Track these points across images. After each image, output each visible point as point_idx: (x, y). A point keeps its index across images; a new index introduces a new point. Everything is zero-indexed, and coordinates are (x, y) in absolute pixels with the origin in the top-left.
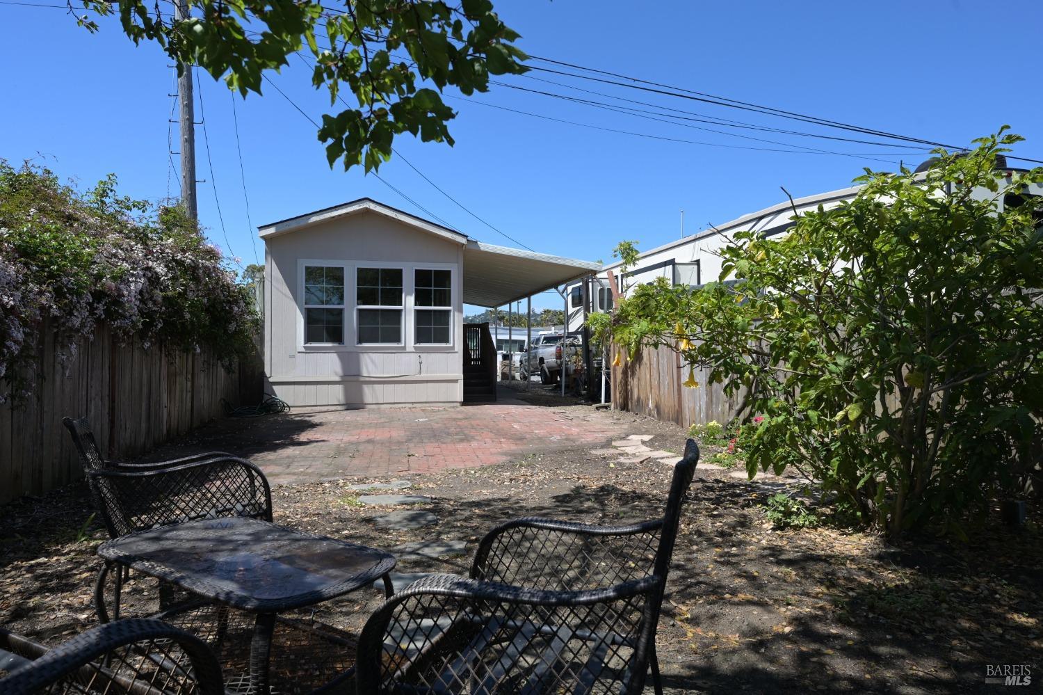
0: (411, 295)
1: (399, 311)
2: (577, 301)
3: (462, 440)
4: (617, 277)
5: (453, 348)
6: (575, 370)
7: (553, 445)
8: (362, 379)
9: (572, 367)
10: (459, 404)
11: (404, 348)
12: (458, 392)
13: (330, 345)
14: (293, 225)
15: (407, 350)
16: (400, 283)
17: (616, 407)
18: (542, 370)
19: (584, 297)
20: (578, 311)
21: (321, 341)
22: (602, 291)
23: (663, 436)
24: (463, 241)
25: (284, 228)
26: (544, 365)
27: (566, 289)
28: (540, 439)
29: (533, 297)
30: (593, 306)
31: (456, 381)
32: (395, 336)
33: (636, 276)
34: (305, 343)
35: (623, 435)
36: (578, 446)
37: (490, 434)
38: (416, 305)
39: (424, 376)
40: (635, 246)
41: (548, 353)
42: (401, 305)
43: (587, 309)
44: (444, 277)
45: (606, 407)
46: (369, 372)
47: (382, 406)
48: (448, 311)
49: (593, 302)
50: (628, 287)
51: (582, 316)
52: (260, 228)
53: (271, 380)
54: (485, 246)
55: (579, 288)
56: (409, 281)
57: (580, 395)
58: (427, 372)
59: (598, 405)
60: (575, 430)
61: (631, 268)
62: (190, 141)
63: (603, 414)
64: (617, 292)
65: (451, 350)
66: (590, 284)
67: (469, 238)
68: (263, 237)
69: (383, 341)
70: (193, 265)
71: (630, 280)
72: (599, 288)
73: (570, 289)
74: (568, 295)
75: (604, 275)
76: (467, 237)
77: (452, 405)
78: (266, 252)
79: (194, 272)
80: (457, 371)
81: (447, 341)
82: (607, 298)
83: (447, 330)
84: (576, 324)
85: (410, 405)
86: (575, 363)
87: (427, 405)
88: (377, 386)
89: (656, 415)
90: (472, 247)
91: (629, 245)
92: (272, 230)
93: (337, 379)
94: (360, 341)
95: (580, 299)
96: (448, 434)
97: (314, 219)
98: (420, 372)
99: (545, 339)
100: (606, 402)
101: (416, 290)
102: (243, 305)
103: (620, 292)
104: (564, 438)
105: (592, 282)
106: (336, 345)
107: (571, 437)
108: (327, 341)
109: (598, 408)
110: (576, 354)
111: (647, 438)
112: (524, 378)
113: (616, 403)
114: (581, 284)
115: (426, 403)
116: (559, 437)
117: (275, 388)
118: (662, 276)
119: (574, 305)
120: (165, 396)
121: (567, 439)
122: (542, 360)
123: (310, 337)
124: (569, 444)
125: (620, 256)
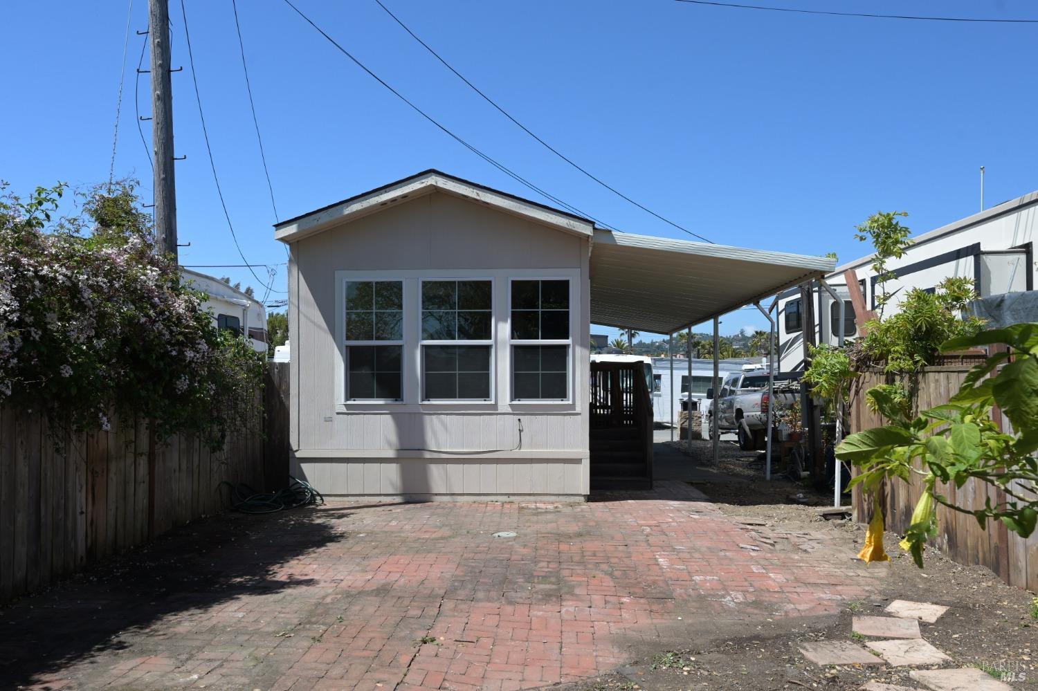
0: (506, 321)
1: (488, 348)
2: (793, 323)
3: (547, 597)
4: (863, 282)
5: (573, 406)
6: (791, 436)
7: (725, 621)
8: (428, 455)
9: (786, 430)
10: (582, 498)
11: (495, 406)
12: (581, 478)
13: (381, 402)
14: (325, 218)
15: (499, 411)
16: (487, 303)
17: (861, 519)
18: (740, 427)
19: (804, 316)
20: (795, 340)
21: (370, 396)
22: (835, 306)
23: (966, 608)
24: (587, 230)
25: (311, 223)
26: (743, 420)
27: (776, 303)
28: (701, 598)
29: (721, 318)
30: (821, 331)
31: (578, 461)
32: (481, 388)
33: (901, 278)
34: (347, 399)
35: (877, 598)
36: (778, 625)
37: (609, 582)
38: (513, 338)
39: (526, 452)
40: (902, 222)
41: (750, 402)
42: (489, 338)
43: (810, 338)
44: (559, 291)
45: (842, 515)
46: (438, 444)
47: (459, 498)
48: (565, 347)
49: (820, 324)
50: (887, 297)
51: (802, 347)
52: (278, 226)
53: (298, 455)
54: (624, 238)
55: (797, 301)
56: (502, 299)
57: (798, 478)
58: (531, 446)
59: (828, 509)
60: (776, 578)
61: (892, 264)
62: (165, 99)
63: (837, 533)
64: (864, 308)
65: (569, 411)
66: (816, 296)
67: (596, 226)
68: (282, 239)
69: (462, 396)
70: (68, 283)
71: (891, 285)
72: (831, 301)
73: (782, 304)
74: (778, 314)
75: (841, 279)
76: (593, 223)
77: (572, 499)
78: (290, 261)
79: (73, 296)
80: (580, 445)
81: (562, 394)
82: (846, 317)
83: (563, 378)
84: (792, 360)
85: (505, 499)
86: (790, 423)
87: (532, 498)
88: (450, 467)
89: (945, 547)
90: (602, 240)
91: (890, 220)
92: (292, 229)
93: (391, 454)
94: (428, 395)
95: (799, 319)
96: (530, 578)
97: (356, 207)
98: (520, 446)
99: (746, 379)
100: (842, 504)
101: (513, 312)
102: (204, 346)
103: (869, 307)
104: (751, 598)
105: (819, 292)
106: (389, 401)
107: (766, 598)
108: (379, 396)
109: (826, 517)
110: (791, 407)
111: (931, 612)
112: (714, 436)
113: (861, 510)
114: (799, 296)
115: (530, 495)
116: (741, 598)
117: (305, 467)
118: (951, 276)
119: (789, 329)
120: (81, 497)
121: (757, 604)
122: (740, 413)
123: (353, 390)
124: (758, 616)
125: (870, 239)
